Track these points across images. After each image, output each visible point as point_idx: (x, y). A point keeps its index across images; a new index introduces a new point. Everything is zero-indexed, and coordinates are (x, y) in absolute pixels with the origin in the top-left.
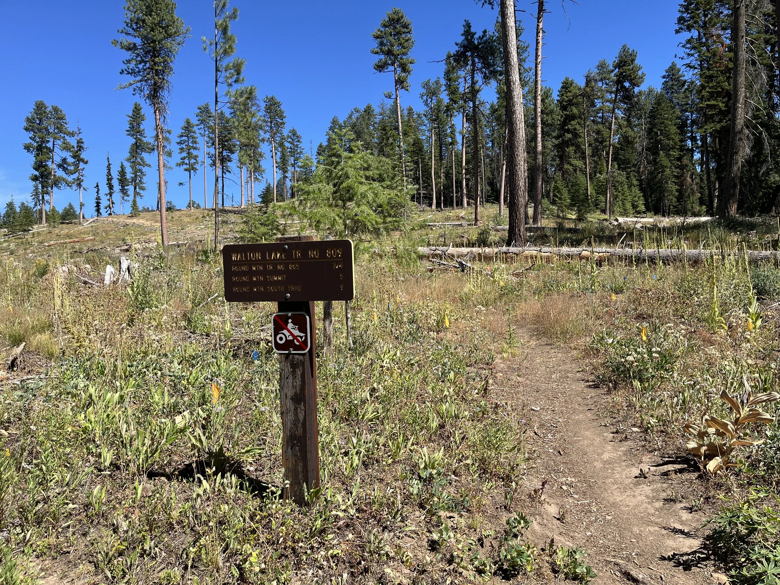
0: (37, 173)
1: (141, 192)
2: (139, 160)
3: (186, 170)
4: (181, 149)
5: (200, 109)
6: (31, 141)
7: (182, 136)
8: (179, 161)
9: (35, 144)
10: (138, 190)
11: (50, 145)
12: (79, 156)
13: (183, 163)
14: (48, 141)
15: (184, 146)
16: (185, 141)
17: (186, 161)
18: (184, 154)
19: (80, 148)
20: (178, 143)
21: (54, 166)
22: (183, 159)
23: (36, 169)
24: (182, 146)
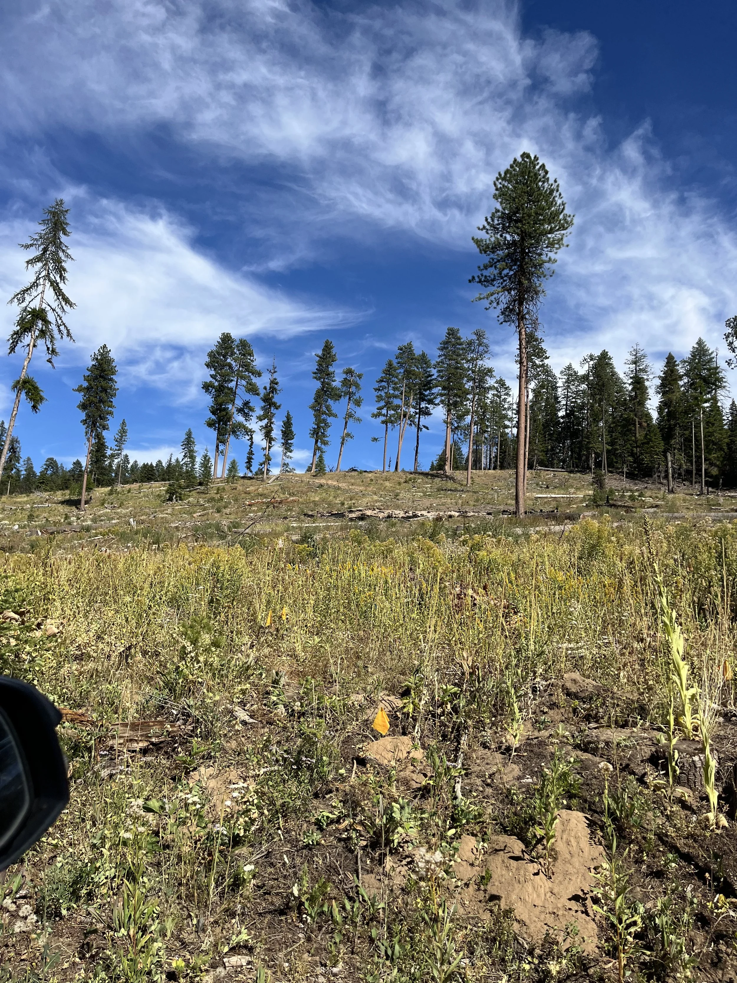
0: (213, 417)
1: (323, 446)
2: (324, 409)
3: (383, 422)
4: (378, 397)
5: (401, 349)
6: (211, 379)
7: (382, 381)
8: (376, 411)
9: (216, 384)
10: (319, 444)
11: (232, 385)
12: (271, 399)
13: (379, 415)
14: (232, 380)
15: (383, 394)
16: (384, 388)
17: (384, 411)
18: (382, 403)
19: (273, 390)
20: (376, 390)
21: (234, 410)
22: (380, 408)
23: (213, 413)
24: (380, 393)
